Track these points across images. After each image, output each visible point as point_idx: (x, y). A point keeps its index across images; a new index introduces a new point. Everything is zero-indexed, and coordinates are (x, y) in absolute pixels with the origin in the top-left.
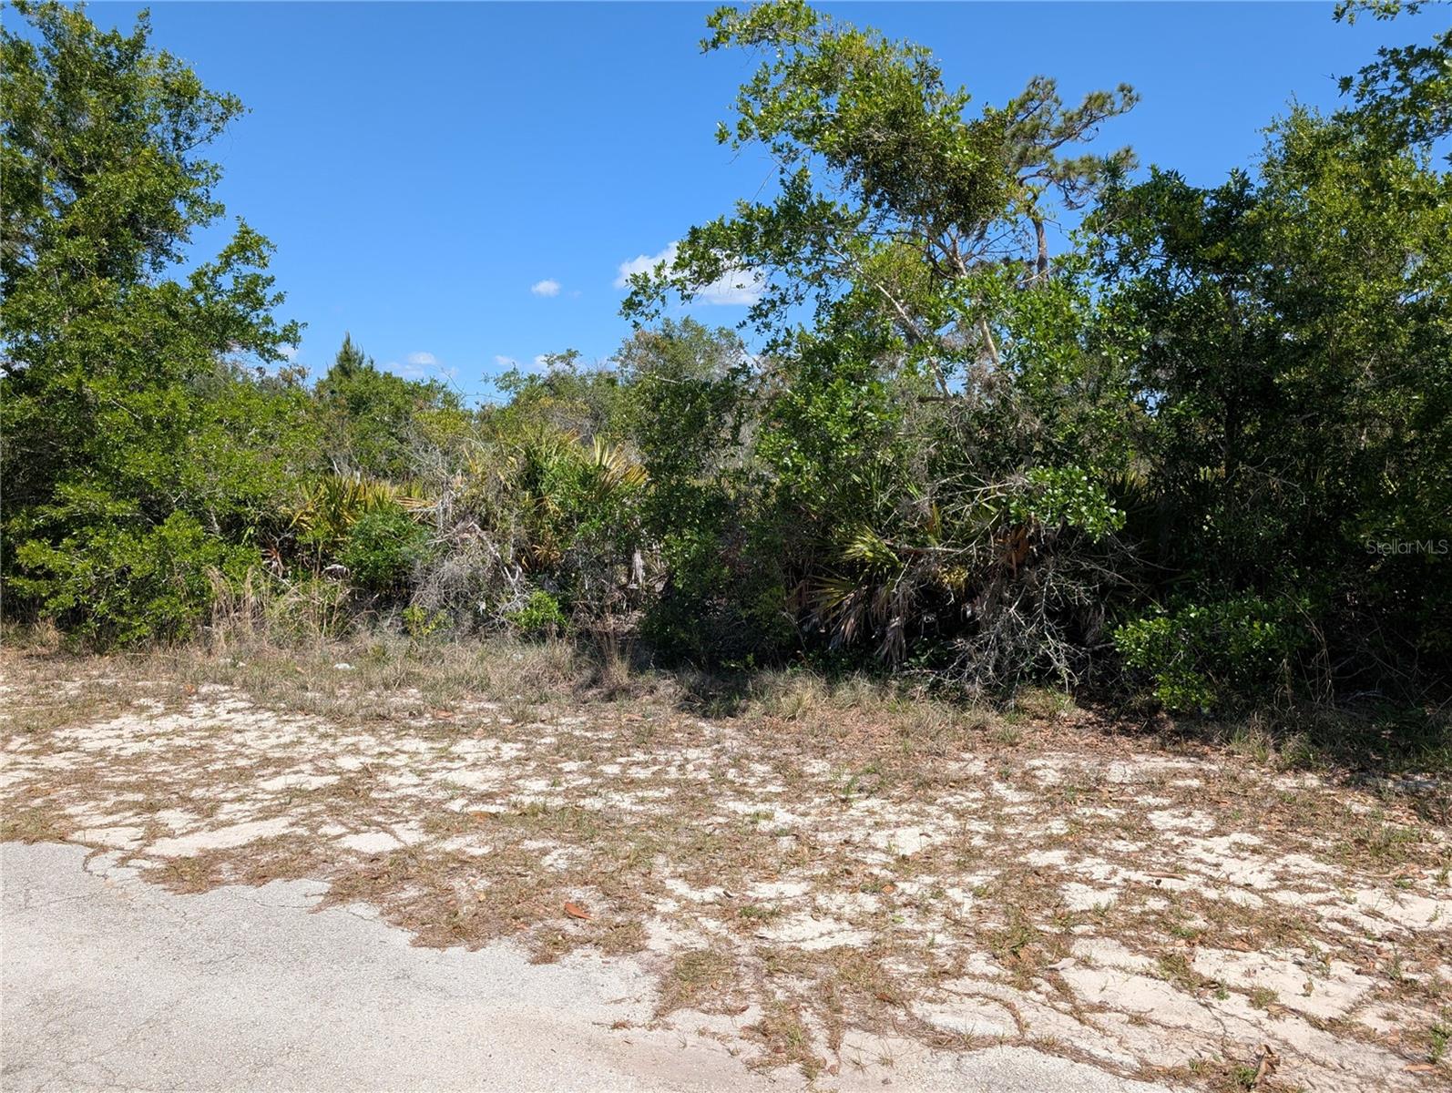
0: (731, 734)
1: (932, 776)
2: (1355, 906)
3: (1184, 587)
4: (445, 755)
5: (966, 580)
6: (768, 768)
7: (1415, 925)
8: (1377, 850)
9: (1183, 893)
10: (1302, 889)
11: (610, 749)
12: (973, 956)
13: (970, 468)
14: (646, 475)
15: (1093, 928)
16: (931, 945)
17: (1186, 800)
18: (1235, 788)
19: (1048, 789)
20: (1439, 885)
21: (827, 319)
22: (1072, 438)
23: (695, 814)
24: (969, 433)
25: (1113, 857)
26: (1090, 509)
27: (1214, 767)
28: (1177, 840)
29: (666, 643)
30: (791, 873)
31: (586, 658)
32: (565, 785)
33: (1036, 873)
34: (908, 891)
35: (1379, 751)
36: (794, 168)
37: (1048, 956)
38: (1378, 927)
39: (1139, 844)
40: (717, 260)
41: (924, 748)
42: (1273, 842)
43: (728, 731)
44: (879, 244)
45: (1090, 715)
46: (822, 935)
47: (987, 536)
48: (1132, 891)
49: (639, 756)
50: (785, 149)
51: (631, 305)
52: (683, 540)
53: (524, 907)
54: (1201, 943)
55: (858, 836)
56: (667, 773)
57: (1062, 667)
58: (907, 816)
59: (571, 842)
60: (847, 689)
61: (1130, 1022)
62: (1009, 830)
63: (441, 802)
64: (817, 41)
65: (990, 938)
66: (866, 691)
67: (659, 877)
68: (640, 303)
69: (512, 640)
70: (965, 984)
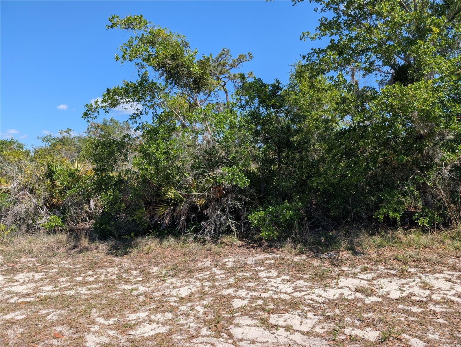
0: (125, 261)
1: (193, 268)
2: (314, 295)
3: (268, 201)
4: (12, 281)
5: (205, 203)
6: (138, 272)
7: (330, 298)
8: (320, 276)
9: (268, 297)
10: (301, 291)
11: (79, 271)
12: (202, 329)
13: (204, 168)
14: (93, 173)
15: (241, 313)
16: (189, 327)
17: (270, 267)
18: (283, 262)
19: (229, 269)
20: (336, 285)
21: (156, 120)
22: (234, 158)
23: (109, 292)
24: (204, 156)
25: (248, 289)
26: (240, 179)
27: (278, 256)
28: (267, 280)
29: (103, 231)
30: (143, 309)
31: (72, 238)
32: (60, 287)
33: (224, 297)
34: (183, 310)
35: (321, 246)
36: (143, 71)
37: (226, 325)
38: (320, 300)
39: (256, 283)
40: (117, 100)
41: (191, 259)
42: (293, 277)
43: (124, 260)
44: (172, 96)
45: (243, 243)
46: (152, 330)
47: (210, 188)
48: (253, 299)
49: (90, 273)
50: (140, 65)
51: (86, 114)
52: (107, 195)
53: (37, 337)
54: (272, 313)
55: (167, 292)
56: (100, 278)
57: (234, 228)
58: (184, 283)
59: (60, 309)
60: (166, 242)
61: (250, 343)
62: (217, 284)
63: (7, 300)
64: (148, 30)
65: (208, 322)
66: (173, 242)
67: (93, 317)
68: (90, 114)
69: (43, 234)
70: (200, 339)
